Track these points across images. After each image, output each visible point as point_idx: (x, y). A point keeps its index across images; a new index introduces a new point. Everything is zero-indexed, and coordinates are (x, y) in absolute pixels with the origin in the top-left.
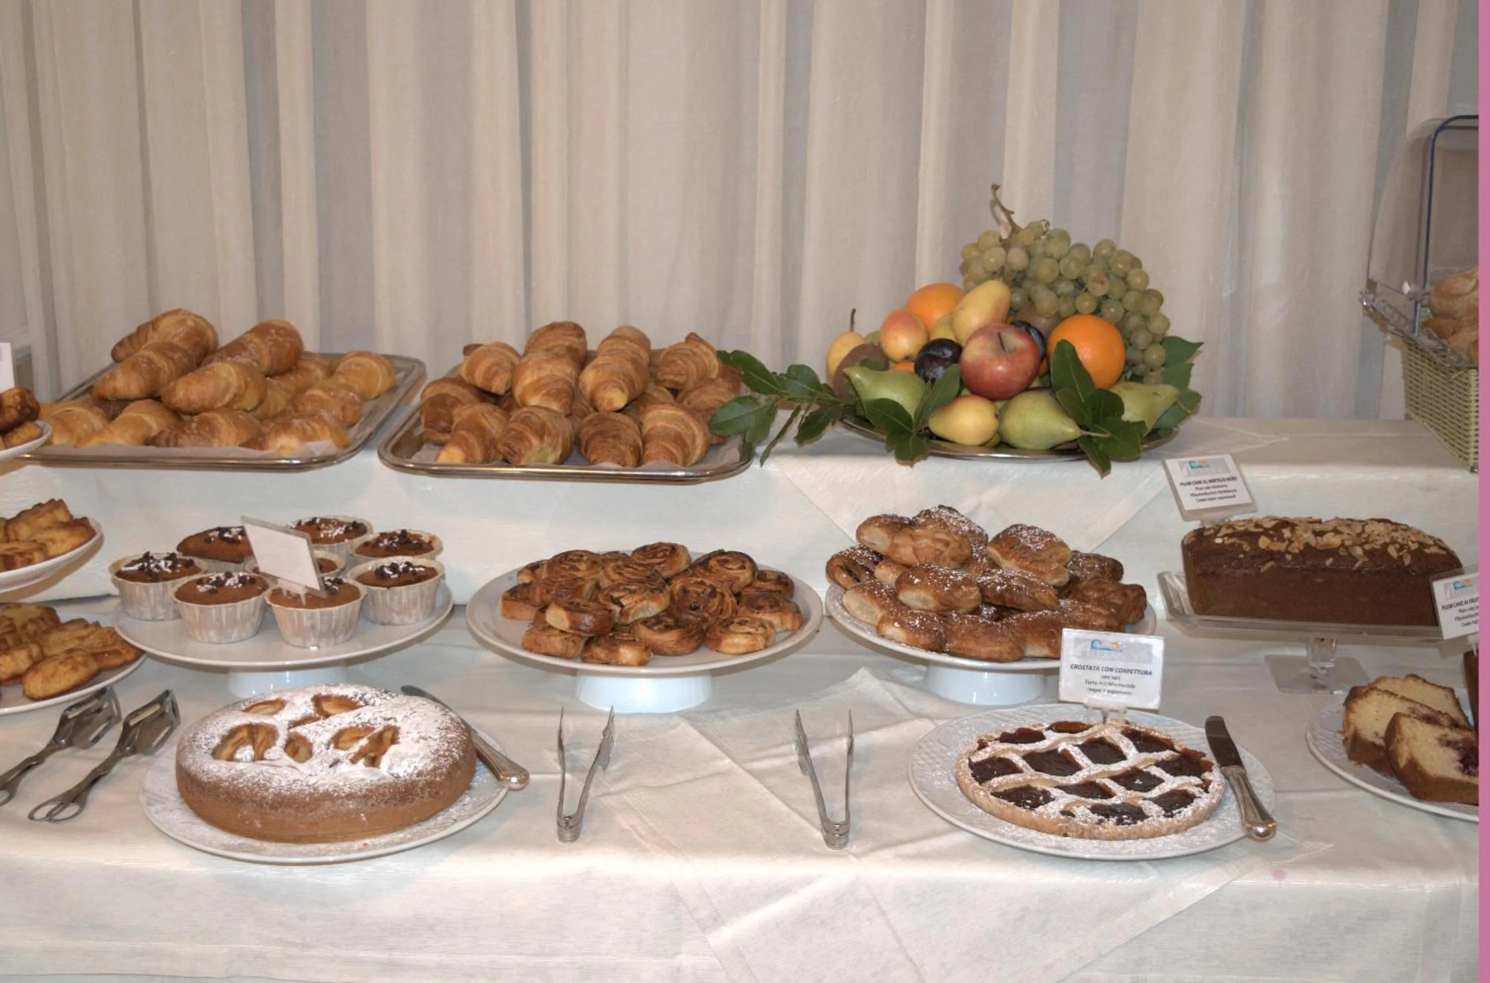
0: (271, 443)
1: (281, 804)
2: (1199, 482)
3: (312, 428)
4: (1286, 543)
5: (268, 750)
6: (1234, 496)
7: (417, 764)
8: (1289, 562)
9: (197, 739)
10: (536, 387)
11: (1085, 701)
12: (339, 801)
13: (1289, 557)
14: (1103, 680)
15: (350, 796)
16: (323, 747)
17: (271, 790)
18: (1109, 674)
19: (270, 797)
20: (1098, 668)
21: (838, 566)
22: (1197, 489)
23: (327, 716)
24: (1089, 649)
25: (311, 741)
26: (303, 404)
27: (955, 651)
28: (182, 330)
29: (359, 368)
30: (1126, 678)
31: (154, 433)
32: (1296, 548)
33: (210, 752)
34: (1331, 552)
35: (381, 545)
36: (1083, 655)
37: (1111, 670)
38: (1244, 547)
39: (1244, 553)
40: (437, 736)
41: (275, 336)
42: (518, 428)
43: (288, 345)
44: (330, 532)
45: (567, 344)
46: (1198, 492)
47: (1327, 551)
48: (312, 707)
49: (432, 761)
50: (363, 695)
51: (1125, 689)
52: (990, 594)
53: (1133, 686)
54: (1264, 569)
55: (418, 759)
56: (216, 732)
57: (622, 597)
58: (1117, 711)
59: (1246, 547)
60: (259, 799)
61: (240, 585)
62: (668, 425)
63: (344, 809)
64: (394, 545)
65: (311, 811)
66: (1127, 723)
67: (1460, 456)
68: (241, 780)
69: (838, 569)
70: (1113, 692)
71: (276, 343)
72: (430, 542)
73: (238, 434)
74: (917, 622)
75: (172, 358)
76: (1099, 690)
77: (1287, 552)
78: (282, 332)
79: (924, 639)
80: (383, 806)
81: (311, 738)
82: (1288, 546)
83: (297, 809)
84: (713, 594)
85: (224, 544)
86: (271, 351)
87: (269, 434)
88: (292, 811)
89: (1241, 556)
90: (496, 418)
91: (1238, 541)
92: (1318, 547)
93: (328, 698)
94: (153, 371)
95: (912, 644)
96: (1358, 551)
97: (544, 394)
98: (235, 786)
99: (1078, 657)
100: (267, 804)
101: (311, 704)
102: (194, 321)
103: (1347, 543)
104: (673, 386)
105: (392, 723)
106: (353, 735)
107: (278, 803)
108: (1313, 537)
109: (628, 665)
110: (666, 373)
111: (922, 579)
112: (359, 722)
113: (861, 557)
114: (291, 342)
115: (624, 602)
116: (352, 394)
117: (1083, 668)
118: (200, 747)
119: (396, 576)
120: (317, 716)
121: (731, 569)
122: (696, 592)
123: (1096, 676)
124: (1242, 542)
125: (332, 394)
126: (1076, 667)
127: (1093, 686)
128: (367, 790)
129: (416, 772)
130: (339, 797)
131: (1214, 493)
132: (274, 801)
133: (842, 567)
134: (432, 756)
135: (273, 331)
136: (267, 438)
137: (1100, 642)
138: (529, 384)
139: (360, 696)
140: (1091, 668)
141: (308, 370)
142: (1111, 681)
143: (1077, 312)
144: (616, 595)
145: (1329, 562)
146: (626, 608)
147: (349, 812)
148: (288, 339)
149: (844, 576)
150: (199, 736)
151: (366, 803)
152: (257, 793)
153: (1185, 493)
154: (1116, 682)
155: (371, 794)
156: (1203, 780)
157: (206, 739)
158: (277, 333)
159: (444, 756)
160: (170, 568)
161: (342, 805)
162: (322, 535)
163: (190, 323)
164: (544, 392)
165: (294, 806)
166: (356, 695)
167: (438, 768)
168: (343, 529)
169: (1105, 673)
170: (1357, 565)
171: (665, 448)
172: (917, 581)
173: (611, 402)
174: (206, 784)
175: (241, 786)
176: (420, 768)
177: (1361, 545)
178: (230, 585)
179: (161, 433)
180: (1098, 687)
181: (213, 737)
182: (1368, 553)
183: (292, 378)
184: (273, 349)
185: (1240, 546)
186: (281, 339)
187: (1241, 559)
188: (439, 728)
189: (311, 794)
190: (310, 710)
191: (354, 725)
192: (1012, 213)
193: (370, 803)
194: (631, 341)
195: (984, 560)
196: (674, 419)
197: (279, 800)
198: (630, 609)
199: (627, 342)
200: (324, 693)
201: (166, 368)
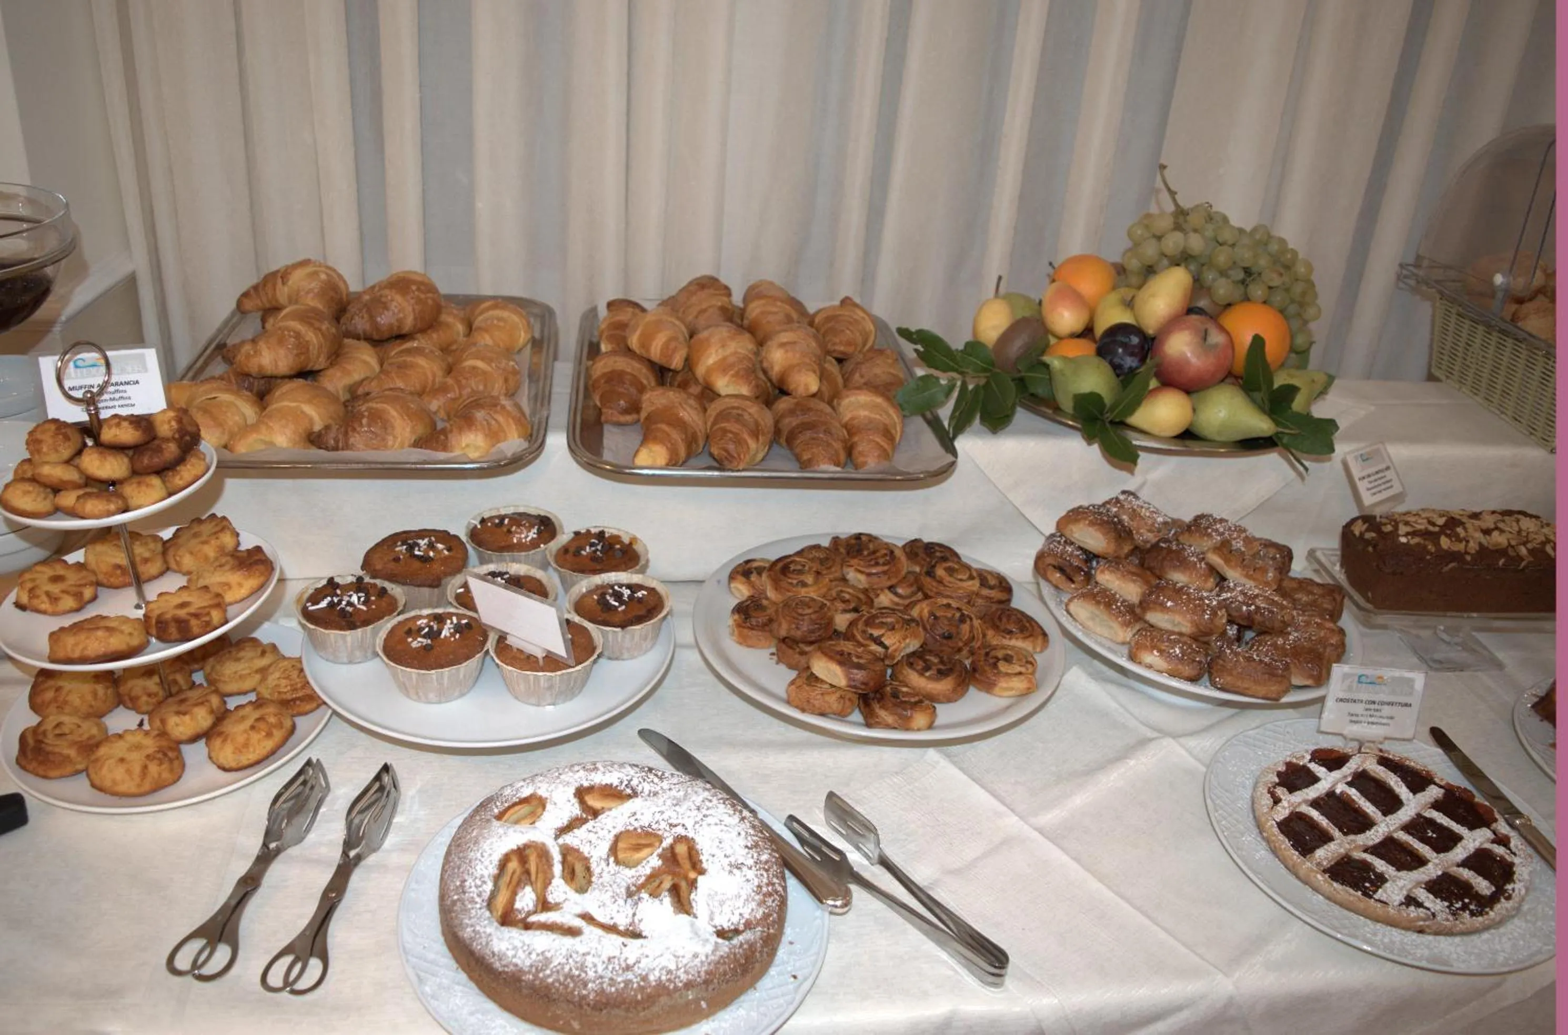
0: (453, 439)
1: (606, 1005)
2: (1369, 476)
3: (496, 420)
4: (1464, 543)
5: (550, 888)
6: (1391, 487)
7: (741, 911)
8: (1468, 563)
9: (467, 889)
10: (723, 367)
11: (1345, 732)
12: (677, 994)
13: (1468, 558)
14: (1365, 713)
15: (689, 985)
16: (603, 864)
17: (590, 985)
18: (1372, 706)
19: (591, 997)
20: (1362, 702)
21: (1049, 565)
22: (1370, 482)
23: (595, 814)
24: (1355, 684)
25: (586, 855)
26: (467, 379)
27: (1227, 687)
28: (314, 285)
29: (501, 324)
30: (1387, 711)
31: (317, 427)
32: (1473, 546)
33: (485, 904)
34: (1502, 552)
35: (583, 553)
36: (1350, 689)
37: (1374, 703)
38: (1430, 547)
39: (1431, 554)
40: (750, 862)
41: (416, 293)
42: (734, 430)
43: (430, 302)
44: (523, 536)
45: (720, 304)
46: (1373, 485)
47: (1497, 551)
48: (577, 805)
49: (759, 905)
50: (629, 781)
51: (1385, 721)
52: (1234, 614)
53: (1392, 718)
54: (1446, 569)
55: (740, 903)
56: (486, 873)
57: (883, 635)
58: (1373, 742)
59: (1431, 548)
60: (577, 999)
61: (457, 636)
62: (873, 416)
63: (682, 1001)
64: (598, 553)
65: (644, 1009)
66: (1381, 751)
67: (1531, 434)
68: (548, 972)
69: (1050, 567)
70: (1373, 723)
71: (419, 301)
72: (631, 544)
73: (413, 428)
74: (1178, 651)
75: (320, 330)
76: (1361, 722)
77: (1467, 553)
78: (422, 288)
79: (1188, 670)
80: (724, 986)
81: (585, 850)
82: (1466, 546)
83: (627, 1010)
84: (963, 619)
85: (417, 564)
86: (414, 310)
87: (451, 431)
88: (621, 1013)
89: (1428, 557)
90: (691, 406)
91: (1422, 542)
92: (1491, 547)
93: (591, 789)
94: (302, 347)
95: (1173, 674)
96: (1523, 551)
97: (733, 376)
98: (542, 980)
99: (1344, 691)
100: (589, 1005)
101: (575, 801)
102: (327, 274)
103: (1513, 543)
104: (839, 356)
105: (680, 831)
106: (634, 841)
107: (603, 1004)
108: (1481, 535)
109: (919, 730)
110: (834, 344)
111: (1177, 604)
112: (636, 824)
113: (1071, 555)
114: (433, 300)
115: (887, 642)
116: (512, 363)
117: (1347, 701)
118: (472, 901)
119: (623, 607)
120: (584, 816)
121: (961, 580)
122: (946, 617)
123: (1359, 708)
124: (1427, 543)
125: (494, 365)
126: (1341, 700)
127: (1354, 718)
128: (707, 973)
129: (743, 921)
130: (676, 989)
131: (1380, 485)
132: (596, 1002)
133: (1054, 567)
134: (757, 897)
135: (414, 288)
136: (450, 436)
137: (1367, 677)
138: (715, 363)
139: (626, 783)
140: (1355, 701)
141: (448, 325)
142: (1372, 713)
143: (1247, 299)
144: (876, 633)
145: (1501, 562)
146: (890, 651)
147: (688, 1003)
148: (430, 295)
149: (1058, 575)
150: (467, 884)
151: (707, 990)
152: (572, 992)
153: (1362, 486)
154: (1378, 714)
155: (711, 977)
156: (1494, 833)
157: (477, 887)
158: (418, 289)
159: (770, 895)
160: (364, 603)
161: (681, 997)
162: (515, 541)
163: (323, 276)
164: (732, 372)
165: (623, 1006)
166: (622, 782)
167: (769, 915)
168: (535, 531)
169: (1368, 706)
170: (1523, 564)
171: (878, 443)
172: (1169, 604)
173: (806, 386)
174: (500, 973)
175: (550, 980)
176: (747, 916)
177: (1524, 544)
178: (445, 636)
179: (327, 428)
180: (1360, 718)
181: (484, 882)
182: (1531, 552)
183: (435, 336)
184: (417, 307)
185: (1425, 547)
186: (422, 296)
187: (1428, 560)
188: (747, 847)
189: (642, 989)
190: (576, 810)
191: (631, 828)
192: (1176, 193)
193: (711, 988)
194: (782, 301)
195: (1203, 565)
196: (876, 406)
197: (604, 1000)
198: (895, 650)
199: (779, 304)
200: (586, 784)
201: (315, 341)
